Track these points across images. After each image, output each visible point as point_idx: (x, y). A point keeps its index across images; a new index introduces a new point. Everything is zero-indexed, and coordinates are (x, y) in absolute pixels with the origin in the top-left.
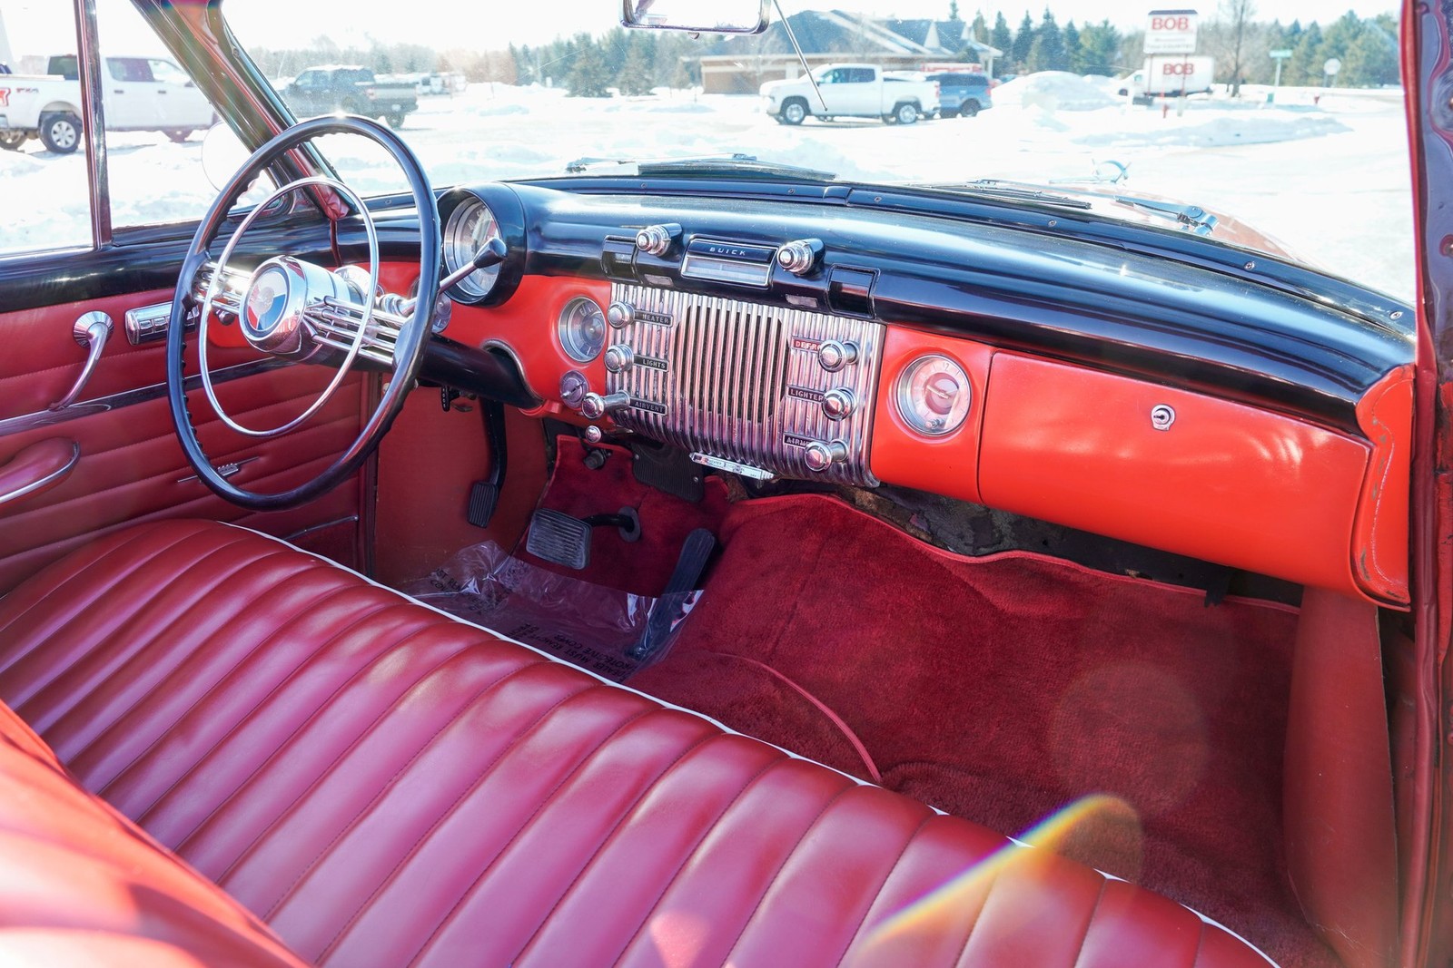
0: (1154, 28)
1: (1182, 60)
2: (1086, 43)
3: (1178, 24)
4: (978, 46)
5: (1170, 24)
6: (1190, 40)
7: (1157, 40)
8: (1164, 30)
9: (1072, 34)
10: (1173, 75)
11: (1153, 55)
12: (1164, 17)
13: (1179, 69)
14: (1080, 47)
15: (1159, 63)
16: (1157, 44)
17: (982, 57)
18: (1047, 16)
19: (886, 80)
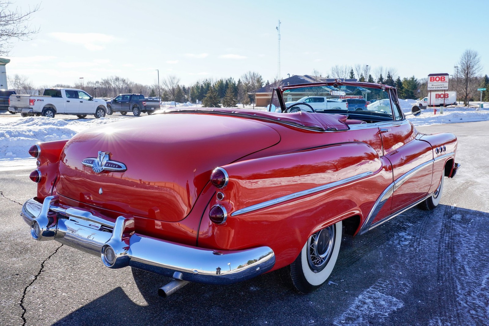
0: (431, 81)
1: (443, 93)
2: (405, 87)
3: (440, 79)
5: (438, 79)
6: (446, 85)
7: (432, 85)
8: (435, 81)
9: (399, 82)
10: (440, 98)
11: (431, 91)
12: (435, 77)
13: (442, 96)
14: (403, 88)
15: (434, 94)
16: (433, 87)
17: (363, 93)
18: (389, 77)
19: (328, 101)
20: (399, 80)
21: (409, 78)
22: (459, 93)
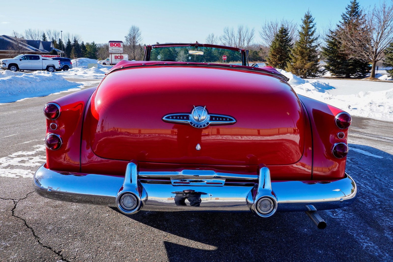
0: (111, 46)
1: (120, 55)
2: (88, 49)
3: (117, 45)
4: (56, 50)
5: (115, 45)
6: (122, 49)
7: (112, 49)
8: (114, 47)
9: (83, 46)
10: (118, 59)
11: (111, 53)
12: (114, 43)
13: (119, 57)
14: (86, 50)
15: (113, 56)
16: (112, 50)
17: (58, 53)
18: (75, 41)
19: (43, 59)
20: (83, 44)
21: (90, 42)
22: (130, 56)
